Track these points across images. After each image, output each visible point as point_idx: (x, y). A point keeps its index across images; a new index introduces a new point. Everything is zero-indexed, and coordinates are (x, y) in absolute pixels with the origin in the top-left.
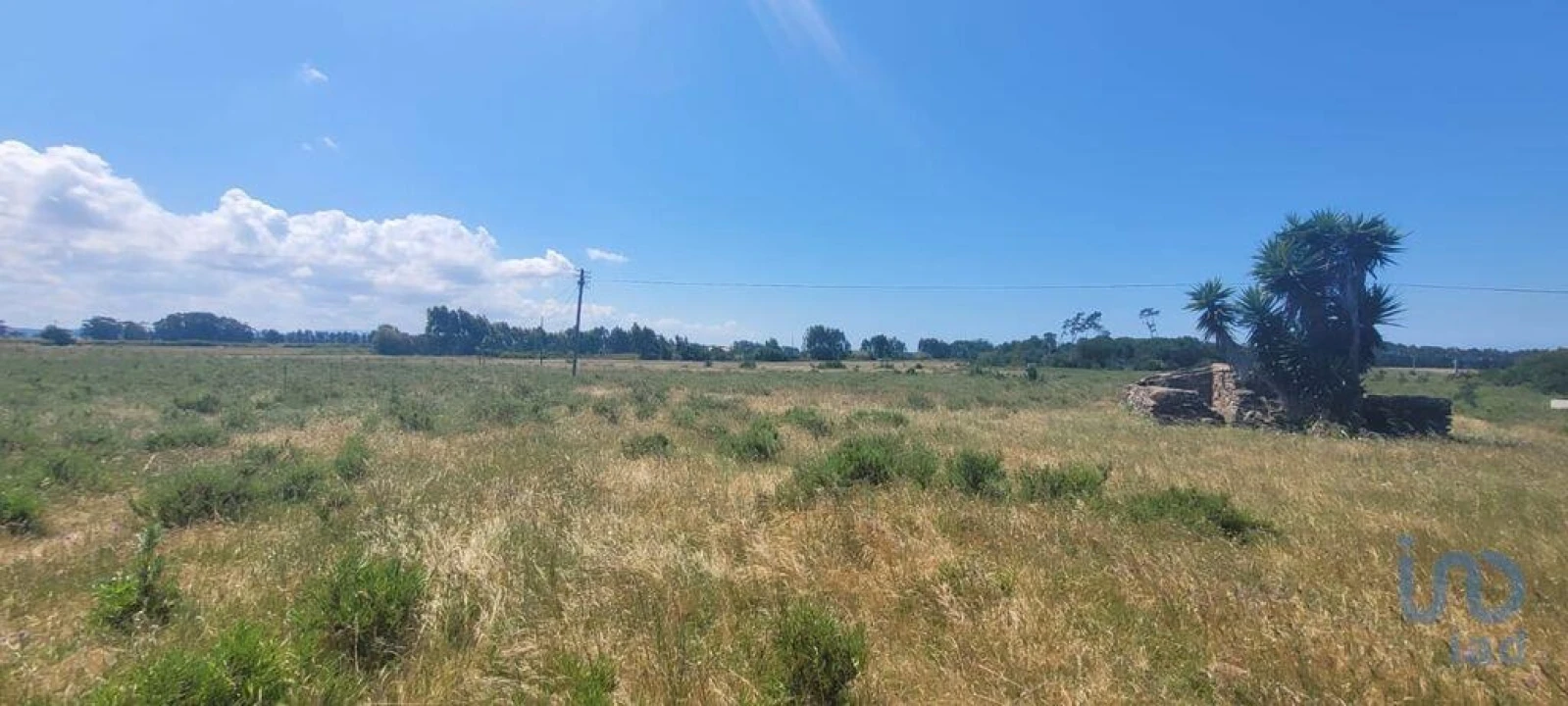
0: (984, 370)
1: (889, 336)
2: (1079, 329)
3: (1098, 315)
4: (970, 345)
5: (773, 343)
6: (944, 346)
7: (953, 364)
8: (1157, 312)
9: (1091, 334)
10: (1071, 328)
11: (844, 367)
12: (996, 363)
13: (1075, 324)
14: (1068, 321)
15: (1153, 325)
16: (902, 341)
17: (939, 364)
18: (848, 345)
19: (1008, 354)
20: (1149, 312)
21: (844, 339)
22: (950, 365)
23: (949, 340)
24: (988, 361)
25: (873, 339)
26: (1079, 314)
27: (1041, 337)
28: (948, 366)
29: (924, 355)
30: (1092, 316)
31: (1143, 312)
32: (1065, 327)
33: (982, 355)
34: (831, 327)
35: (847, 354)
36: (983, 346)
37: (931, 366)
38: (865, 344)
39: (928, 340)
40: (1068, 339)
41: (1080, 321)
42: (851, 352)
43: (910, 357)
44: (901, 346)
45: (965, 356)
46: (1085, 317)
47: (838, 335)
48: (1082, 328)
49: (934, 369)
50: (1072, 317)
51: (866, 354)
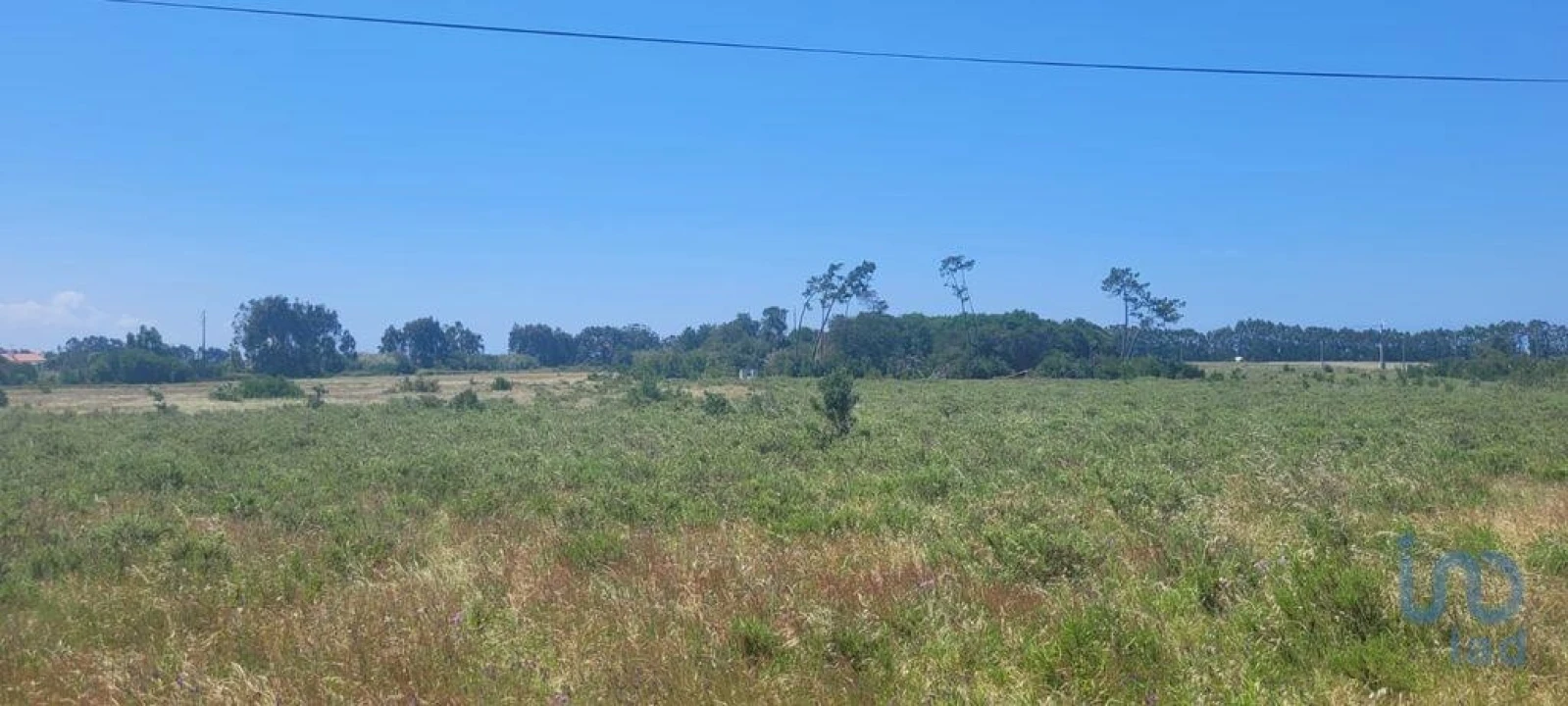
0: (662, 387)
1: (445, 322)
2: (834, 297)
3: (869, 267)
4: (616, 336)
5: (150, 337)
6: (565, 339)
7: (585, 375)
8: (970, 264)
9: (854, 308)
10: (820, 296)
11: (296, 393)
12: (674, 371)
13: (826, 286)
14: (814, 279)
15: (965, 289)
16: (475, 331)
17: (550, 378)
18: (348, 341)
19: (699, 352)
20: (955, 263)
21: (337, 327)
22: (574, 377)
23: (574, 330)
24: (658, 367)
25: (408, 327)
26: (833, 268)
27: (757, 316)
28: (572, 381)
29: (523, 358)
30: (858, 269)
31: (946, 263)
32: (808, 293)
33: (643, 356)
34: (303, 301)
35: (343, 362)
36: (643, 339)
37: (528, 386)
38: (391, 339)
39: (529, 328)
40: (814, 321)
41: (835, 281)
42: (355, 355)
43: (491, 364)
44: (472, 341)
45: (605, 360)
46: (845, 272)
47: (324, 319)
48: (841, 296)
49: (540, 389)
50: (821, 271)
51: (392, 360)
